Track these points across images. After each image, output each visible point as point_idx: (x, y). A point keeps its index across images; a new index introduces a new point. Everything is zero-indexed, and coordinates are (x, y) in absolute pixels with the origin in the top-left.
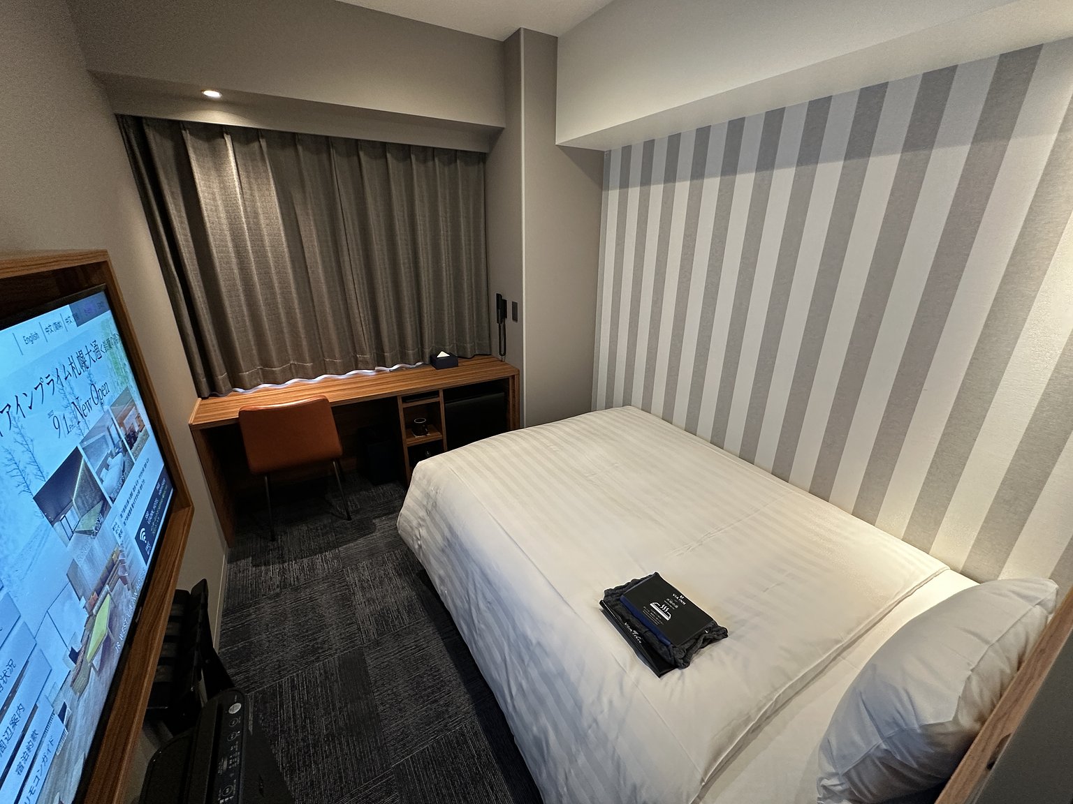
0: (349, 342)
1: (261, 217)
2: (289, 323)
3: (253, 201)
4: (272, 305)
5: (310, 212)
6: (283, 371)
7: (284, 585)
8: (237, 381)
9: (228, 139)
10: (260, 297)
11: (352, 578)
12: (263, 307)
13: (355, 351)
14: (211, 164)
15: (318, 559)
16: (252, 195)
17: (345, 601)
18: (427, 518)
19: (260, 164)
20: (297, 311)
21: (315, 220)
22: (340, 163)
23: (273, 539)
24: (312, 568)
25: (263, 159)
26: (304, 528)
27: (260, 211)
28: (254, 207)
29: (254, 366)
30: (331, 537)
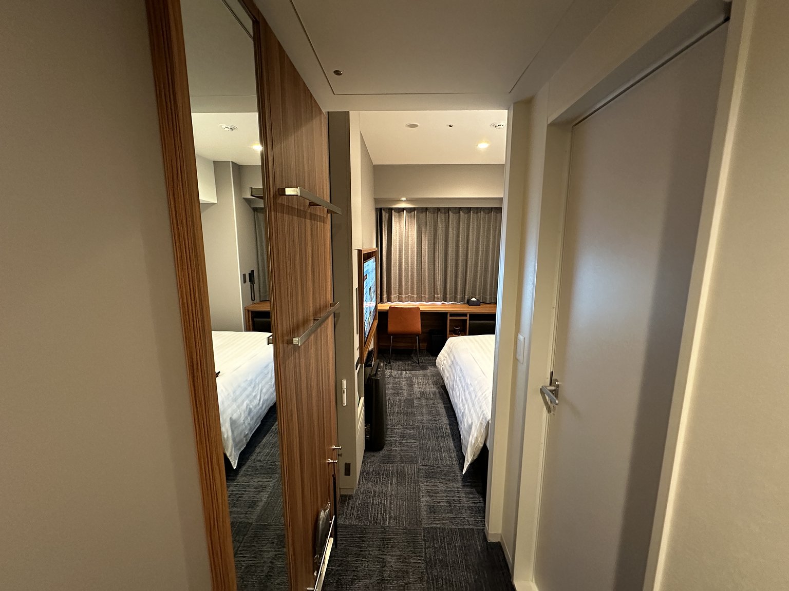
0: (433, 289)
1: (410, 238)
2: (411, 278)
3: (408, 232)
4: (407, 270)
5: (427, 236)
6: (406, 297)
7: (391, 376)
8: (389, 300)
9: (405, 211)
10: (403, 267)
11: (414, 380)
12: (403, 271)
13: (434, 293)
14: (398, 220)
15: (404, 373)
16: (408, 230)
17: (411, 386)
18: (447, 357)
19: (413, 219)
20: (415, 274)
21: (428, 239)
22: (442, 216)
23: (389, 363)
24: (401, 374)
25: (414, 218)
26: (401, 362)
27: (410, 236)
28: (408, 234)
29: (396, 294)
30: (410, 368)
